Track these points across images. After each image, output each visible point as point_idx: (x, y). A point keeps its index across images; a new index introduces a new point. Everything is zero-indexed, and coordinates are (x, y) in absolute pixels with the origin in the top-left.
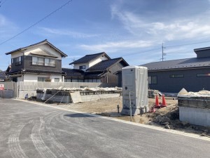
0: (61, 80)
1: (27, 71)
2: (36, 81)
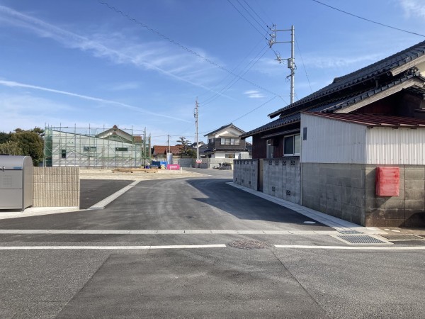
1: (218, 150)
2: (224, 157)
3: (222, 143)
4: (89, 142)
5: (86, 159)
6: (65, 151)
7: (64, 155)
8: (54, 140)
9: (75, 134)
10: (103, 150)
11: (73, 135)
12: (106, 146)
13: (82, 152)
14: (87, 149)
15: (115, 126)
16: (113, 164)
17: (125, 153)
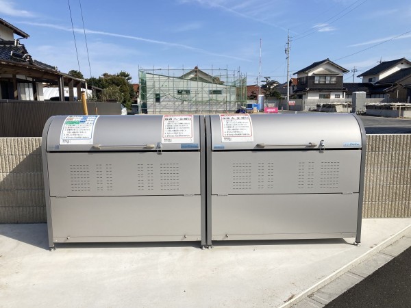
0: (341, 96)
1: (311, 90)
2: (317, 98)
3: (316, 82)
4: (182, 85)
5: (180, 103)
6: (159, 94)
7: (158, 100)
8: (148, 84)
9: (169, 77)
10: (197, 93)
11: (166, 78)
12: (200, 89)
13: (176, 95)
14: (180, 92)
15: (196, 68)
16: (208, 108)
17: (219, 96)
